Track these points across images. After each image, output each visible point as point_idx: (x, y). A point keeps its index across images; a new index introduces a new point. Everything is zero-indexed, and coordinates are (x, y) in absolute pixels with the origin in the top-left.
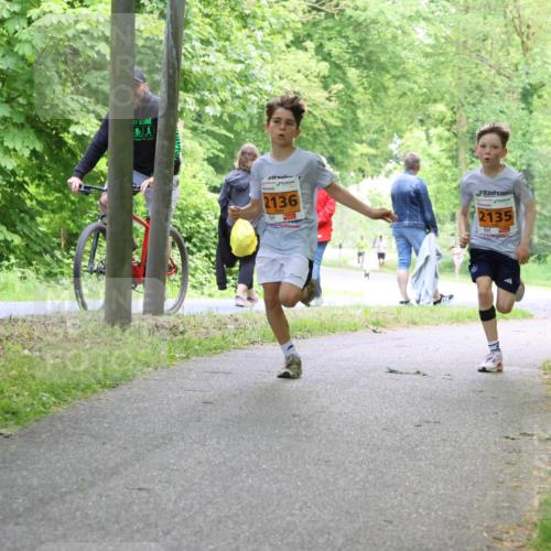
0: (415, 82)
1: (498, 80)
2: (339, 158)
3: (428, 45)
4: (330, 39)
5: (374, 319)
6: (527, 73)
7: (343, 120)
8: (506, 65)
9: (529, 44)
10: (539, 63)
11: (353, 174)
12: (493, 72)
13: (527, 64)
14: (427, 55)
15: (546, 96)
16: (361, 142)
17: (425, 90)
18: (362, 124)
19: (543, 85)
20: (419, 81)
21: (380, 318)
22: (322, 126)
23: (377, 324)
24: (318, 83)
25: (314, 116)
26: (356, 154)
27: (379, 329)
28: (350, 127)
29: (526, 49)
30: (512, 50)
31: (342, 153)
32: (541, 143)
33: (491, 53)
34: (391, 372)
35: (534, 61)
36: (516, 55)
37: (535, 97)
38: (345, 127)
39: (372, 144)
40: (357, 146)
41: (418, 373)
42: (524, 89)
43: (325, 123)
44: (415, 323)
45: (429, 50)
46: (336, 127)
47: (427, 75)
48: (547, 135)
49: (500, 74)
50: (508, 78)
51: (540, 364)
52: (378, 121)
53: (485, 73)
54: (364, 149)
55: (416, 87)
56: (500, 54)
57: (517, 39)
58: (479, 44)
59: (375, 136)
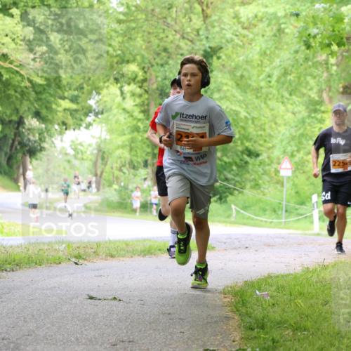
0: (110, 45)
1: (182, 44)
2: (44, 112)
3: (120, 13)
4: (33, 7)
5: (76, 253)
6: (207, 38)
7: (47, 79)
8: (189, 30)
9: (209, 11)
10: (217, 29)
11: (56, 127)
12: (178, 36)
13: (207, 29)
14: (119, 22)
15: (224, 57)
16: (63, 98)
17: (119, 52)
18: (64, 82)
19: (221, 48)
20: (113, 43)
21: (82, 251)
22: (28, 84)
23: (78, 257)
24: (23, 46)
25: (21, 75)
26: (60, 109)
27: (81, 261)
28: (53, 85)
29: (206, 17)
30: (194, 17)
31: (47, 108)
32: (221, 99)
33: (175, 20)
34: (91, 298)
35: (214, 27)
36: (197, 22)
37: (215, 58)
38: (49, 85)
39: (74, 100)
40: (61, 102)
41: (115, 298)
42: (205, 51)
43: (30, 81)
44: (112, 256)
45: (122, 17)
46: (41, 85)
47: (120, 39)
48: (225, 92)
49: (183, 38)
50: (191, 41)
51: (221, 288)
52: (78, 80)
53: (171, 37)
54: (66, 104)
55: (110, 49)
56: (184, 20)
57: (198, 8)
58: (165, 12)
59: (76, 93)
